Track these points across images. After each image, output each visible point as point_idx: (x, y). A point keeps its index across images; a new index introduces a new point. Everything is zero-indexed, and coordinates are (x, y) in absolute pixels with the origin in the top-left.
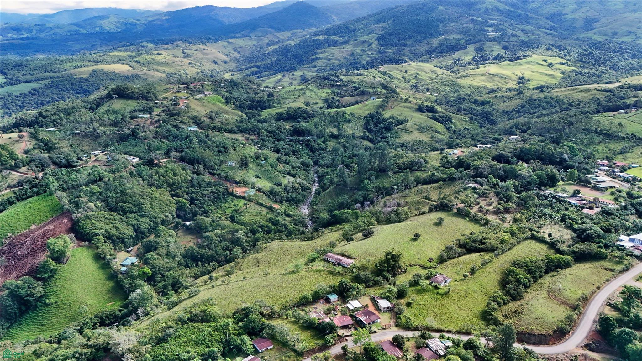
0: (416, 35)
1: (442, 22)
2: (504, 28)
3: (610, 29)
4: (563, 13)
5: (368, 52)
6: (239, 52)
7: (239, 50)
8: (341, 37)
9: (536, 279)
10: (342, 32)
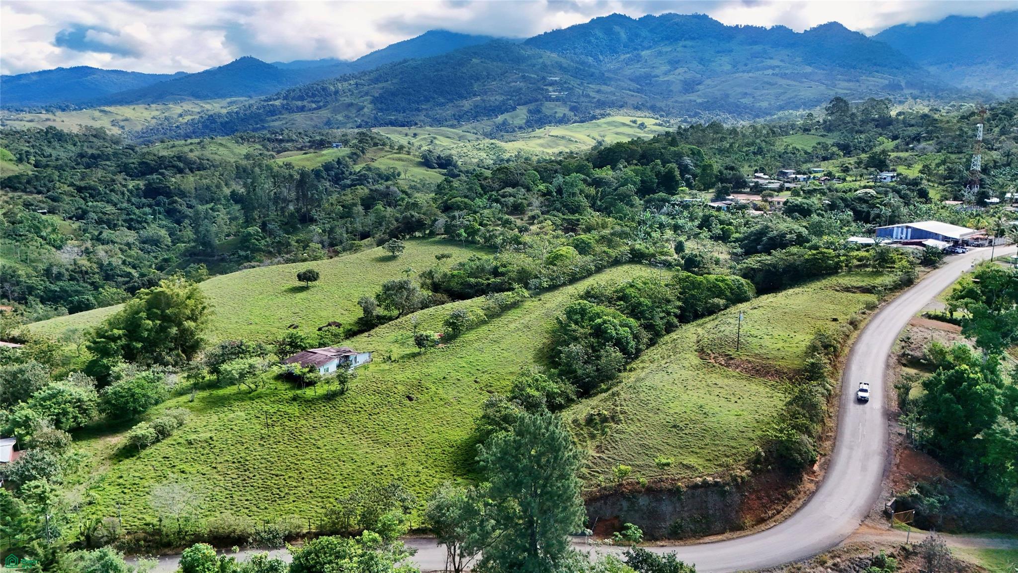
0: (436, 96)
1: (478, 79)
2: (571, 86)
3: (719, 90)
4: (653, 74)
5: (356, 119)
6: (123, 127)
7: (122, 124)
8: (313, 102)
9: (656, 336)
10: (314, 95)
